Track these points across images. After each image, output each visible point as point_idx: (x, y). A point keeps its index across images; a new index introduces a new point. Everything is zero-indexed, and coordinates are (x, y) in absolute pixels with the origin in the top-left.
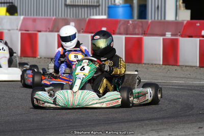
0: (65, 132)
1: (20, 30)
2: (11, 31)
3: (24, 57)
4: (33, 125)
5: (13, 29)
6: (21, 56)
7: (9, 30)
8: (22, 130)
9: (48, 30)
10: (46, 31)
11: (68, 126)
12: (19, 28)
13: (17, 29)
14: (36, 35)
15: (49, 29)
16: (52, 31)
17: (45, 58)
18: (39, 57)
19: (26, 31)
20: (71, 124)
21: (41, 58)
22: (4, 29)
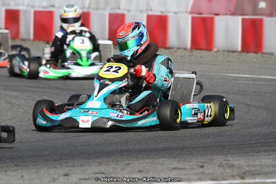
0: (254, 151)
1: (191, 13)
2: (179, 14)
3: (196, 49)
4: (208, 140)
5: (181, 12)
6: (192, 48)
7: (176, 13)
8: (195, 148)
9: (229, 13)
10: (226, 14)
11: (258, 143)
12: (189, 10)
13: (187, 12)
14: (212, 20)
15: (230, 11)
16: (234, 14)
17: (224, 51)
18: (215, 50)
19: (198, 14)
20: (261, 140)
21: (218, 51)
22: (168, 12)
